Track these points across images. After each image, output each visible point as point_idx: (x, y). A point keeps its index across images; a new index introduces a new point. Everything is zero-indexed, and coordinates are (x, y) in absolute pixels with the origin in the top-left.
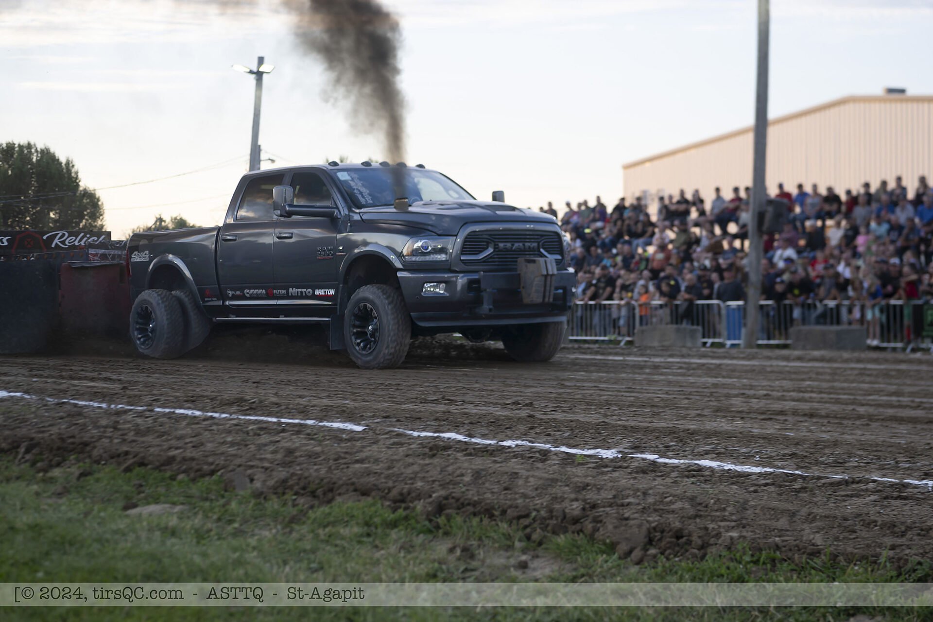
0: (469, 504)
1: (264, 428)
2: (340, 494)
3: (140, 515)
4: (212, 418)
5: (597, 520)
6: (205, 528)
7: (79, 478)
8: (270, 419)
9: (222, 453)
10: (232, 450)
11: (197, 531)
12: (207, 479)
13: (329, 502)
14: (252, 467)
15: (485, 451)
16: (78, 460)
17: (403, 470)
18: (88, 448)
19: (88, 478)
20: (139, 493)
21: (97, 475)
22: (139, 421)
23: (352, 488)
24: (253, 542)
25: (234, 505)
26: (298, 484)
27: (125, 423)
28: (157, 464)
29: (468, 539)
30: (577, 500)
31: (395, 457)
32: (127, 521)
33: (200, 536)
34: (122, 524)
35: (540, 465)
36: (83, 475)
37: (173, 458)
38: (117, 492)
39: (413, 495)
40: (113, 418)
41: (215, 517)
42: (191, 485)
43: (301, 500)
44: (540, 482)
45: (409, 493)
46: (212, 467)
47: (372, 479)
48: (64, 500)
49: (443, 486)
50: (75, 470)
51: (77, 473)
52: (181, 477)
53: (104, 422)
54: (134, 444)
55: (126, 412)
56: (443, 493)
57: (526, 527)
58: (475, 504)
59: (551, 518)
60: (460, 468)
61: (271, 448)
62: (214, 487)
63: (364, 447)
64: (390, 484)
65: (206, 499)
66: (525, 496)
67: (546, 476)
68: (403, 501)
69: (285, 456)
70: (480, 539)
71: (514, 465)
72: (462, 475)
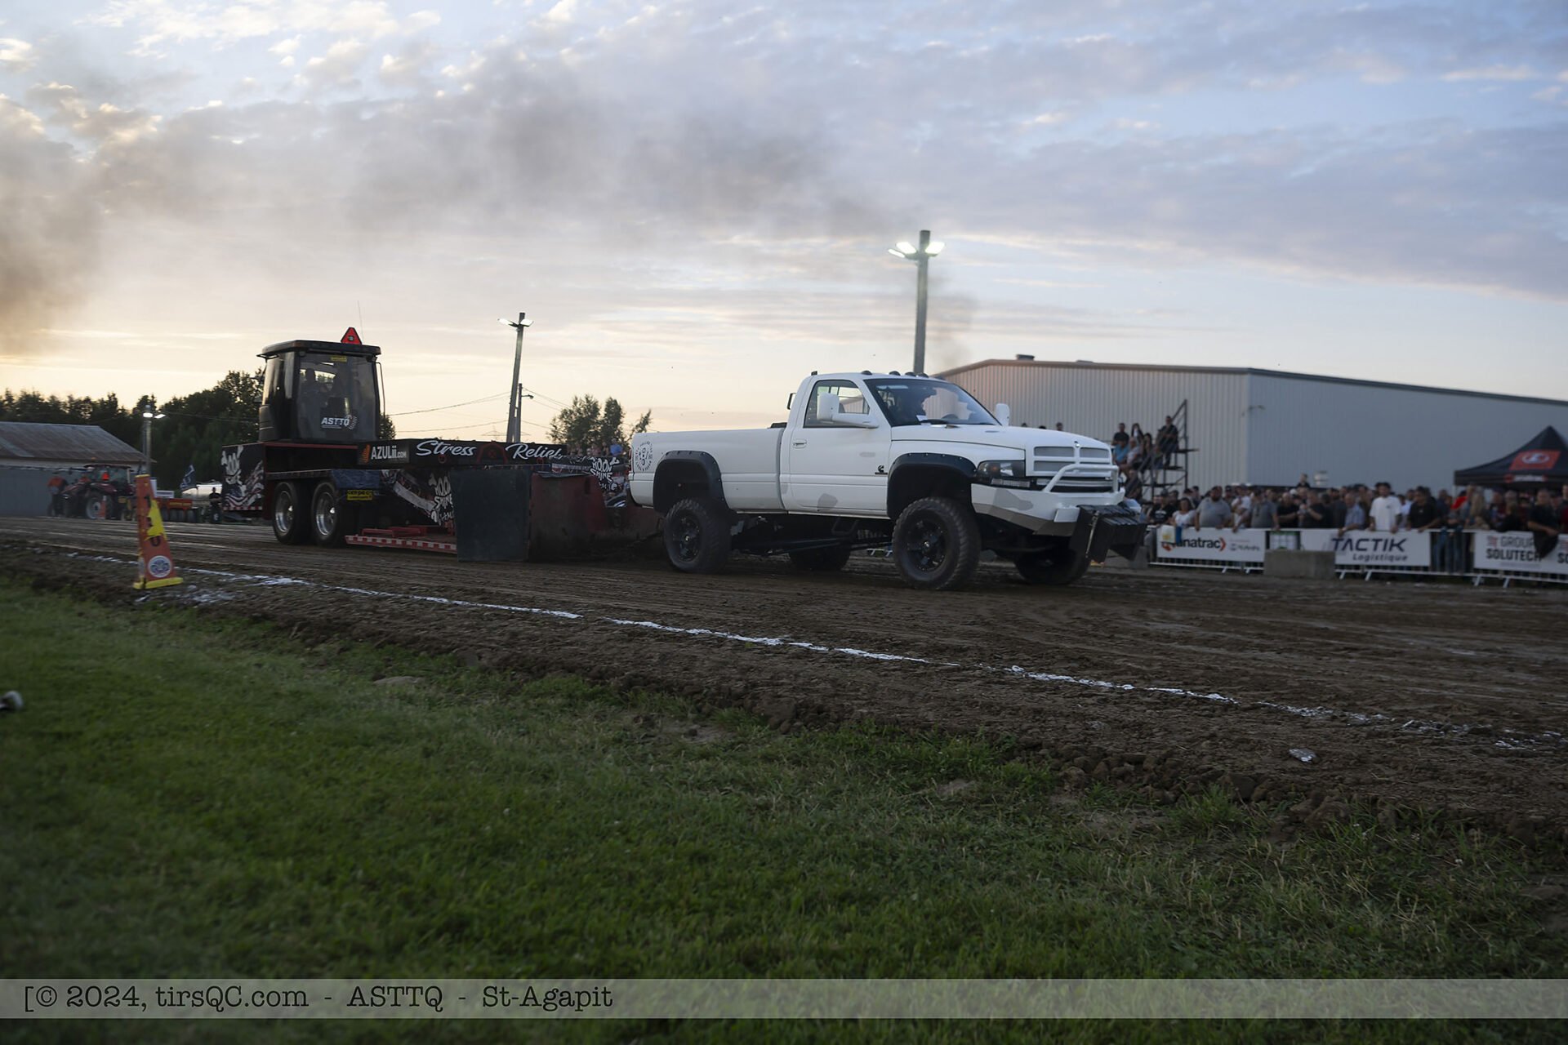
0: (654, 682)
1: (498, 615)
2: (550, 671)
3: (385, 684)
4: (456, 604)
5: (755, 697)
6: (438, 697)
7: (339, 653)
8: (503, 607)
9: (459, 635)
10: (467, 633)
11: (430, 699)
12: (444, 656)
13: (542, 677)
14: (481, 647)
15: (674, 637)
16: (340, 637)
17: (604, 652)
18: (350, 628)
19: (347, 653)
20: (387, 666)
21: (354, 651)
22: (395, 606)
23: (560, 666)
24: (474, 709)
25: (463, 678)
26: (517, 662)
27: (383, 608)
28: (404, 642)
29: (651, 710)
30: (741, 680)
31: (600, 641)
32: (375, 690)
33: (432, 703)
34: (368, 692)
35: (715, 650)
36: (343, 650)
37: (418, 637)
38: (369, 665)
39: (610, 673)
40: (375, 603)
41: (447, 687)
42: (431, 660)
43: (518, 676)
44: (714, 664)
45: (606, 671)
46: (449, 646)
47: (578, 659)
48: (324, 671)
49: (635, 666)
50: (336, 646)
51: (338, 649)
52: (422, 654)
53: (366, 607)
54: (387, 625)
55: (386, 598)
56: (633, 672)
57: (698, 701)
58: (658, 682)
59: (719, 694)
60: (650, 651)
61: (500, 631)
62: (449, 663)
63: (575, 632)
64: (592, 663)
65: (441, 673)
66: (699, 675)
67: (719, 659)
68: (601, 678)
69: (511, 638)
70: (660, 711)
71: (694, 650)
72: (652, 657)
